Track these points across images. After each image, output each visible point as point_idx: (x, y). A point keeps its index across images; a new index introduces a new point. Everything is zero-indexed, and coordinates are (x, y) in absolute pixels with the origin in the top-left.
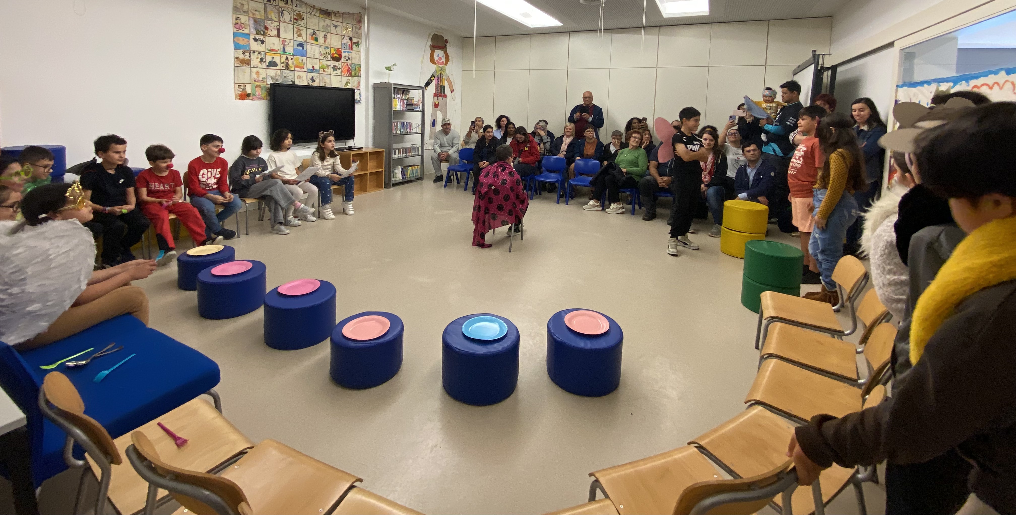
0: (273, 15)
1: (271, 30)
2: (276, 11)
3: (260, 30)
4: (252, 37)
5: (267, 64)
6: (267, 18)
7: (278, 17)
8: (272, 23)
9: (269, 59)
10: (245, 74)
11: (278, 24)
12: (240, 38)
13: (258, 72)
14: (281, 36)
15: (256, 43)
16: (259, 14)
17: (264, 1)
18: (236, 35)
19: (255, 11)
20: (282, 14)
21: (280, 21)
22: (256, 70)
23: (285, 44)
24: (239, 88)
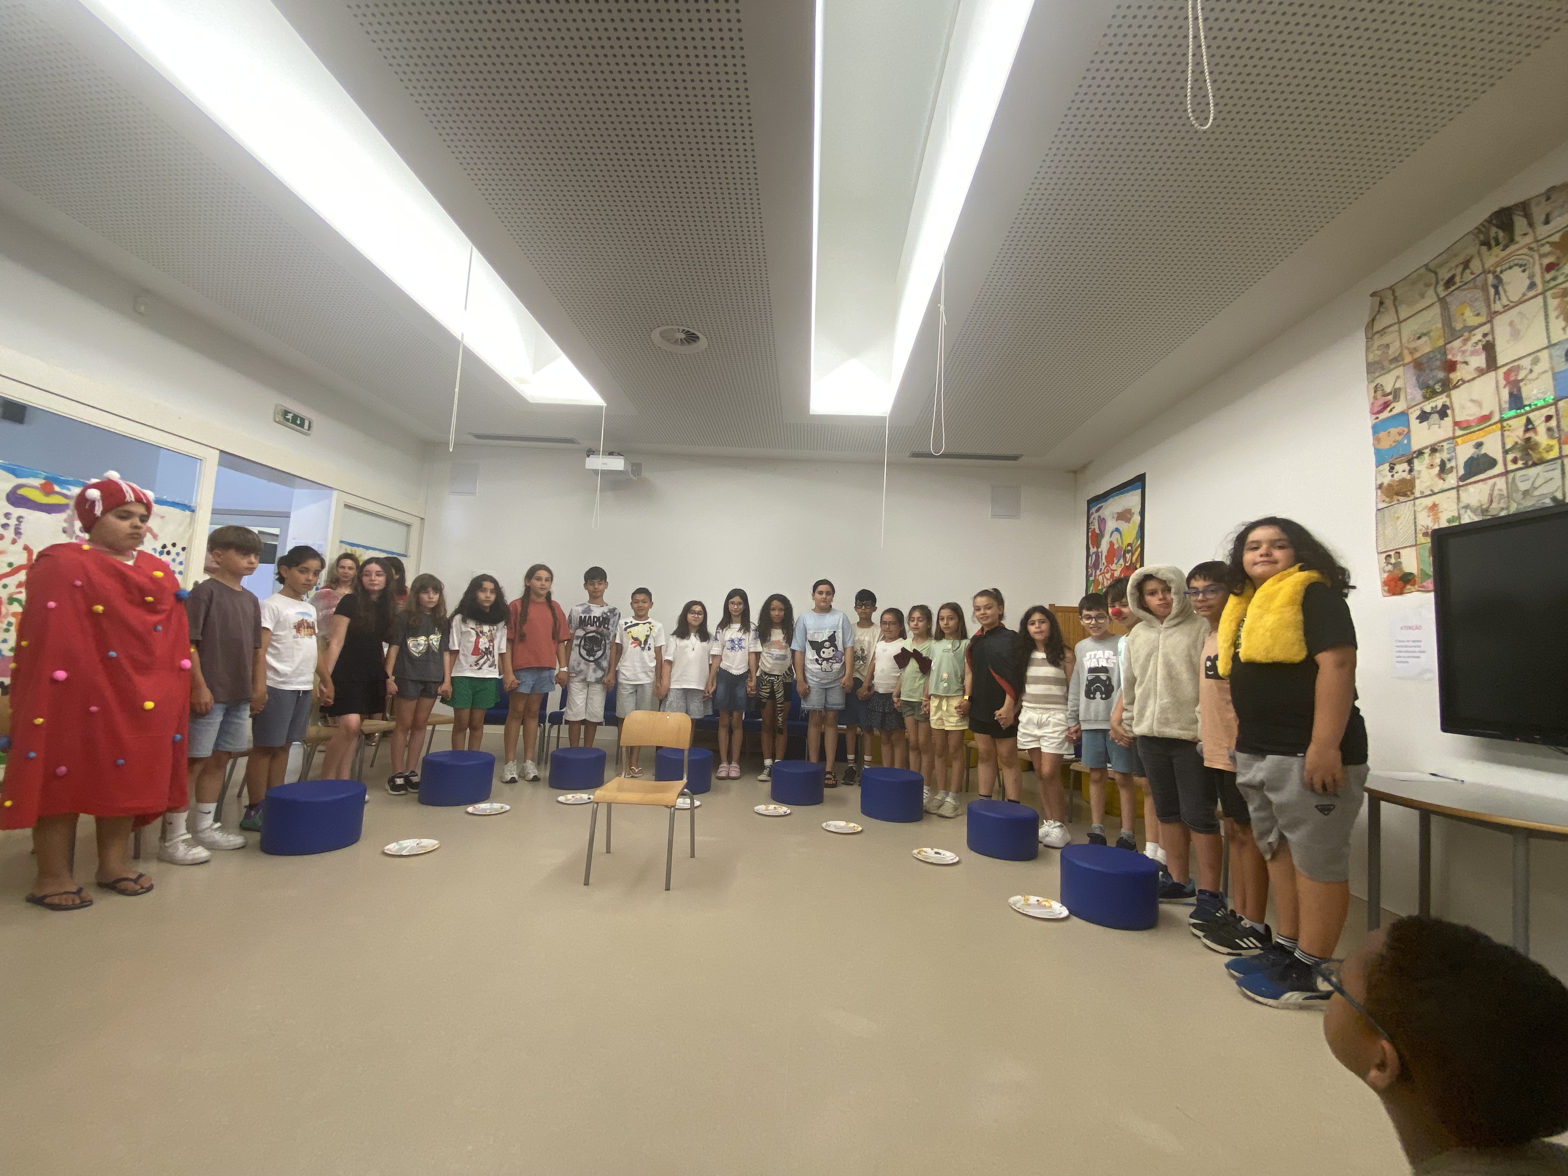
0: (1468, 313)
1: (1466, 363)
2: (1479, 294)
3: (1431, 382)
4: (1414, 413)
5: (1462, 472)
6: (1452, 333)
7: (1484, 311)
8: (1466, 341)
9: (1465, 452)
10: (1399, 522)
11: (1486, 328)
12: (1383, 435)
13: (1435, 506)
14: (1501, 361)
15: (1425, 423)
16: (1430, 338)
17: (1438, 296)
18: (1376, 429)
19: (1419, 338)
20: (1500, 288)
21: (1492, 315)
22: (1429, 501)
23: (1520, 378)
24: (1388, 563)
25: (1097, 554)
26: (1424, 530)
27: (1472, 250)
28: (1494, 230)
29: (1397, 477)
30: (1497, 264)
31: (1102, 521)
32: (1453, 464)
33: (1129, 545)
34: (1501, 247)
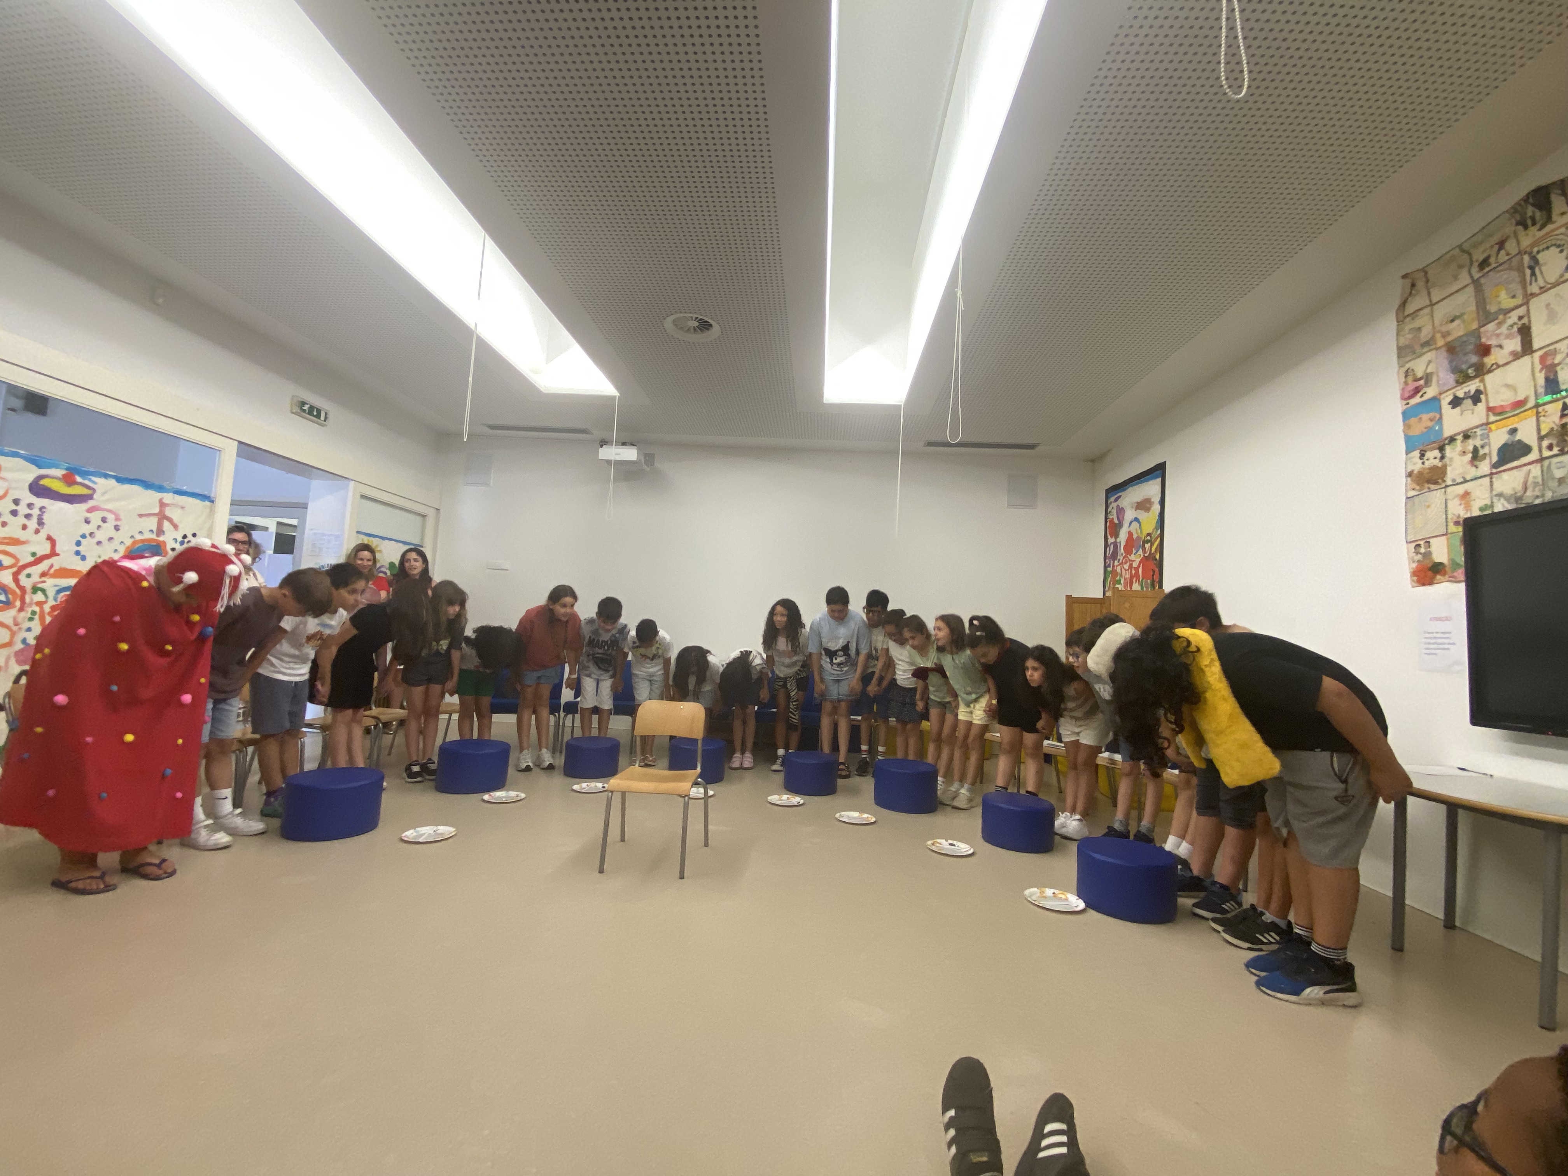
0: (1503, 296)
1: (1500, 346)
2: (1515, 274)
3: (1464, 367)
4: (1447, 398)
5: (1495, 458)
6: (1486, 316)
7: (1520, 293)
8: (1500, 324)
9: (1499, 438)
10: (1429, 511)
11: (1521, 311)
12: (1413, 420)
13: (1467, 494)
14: (1536, 345)
15: (1458, 409)
16: (1464, 321)
17: (1472, 277)
18: (1406, 415)
19: (1452, 321)
20: (1537, 270)
21: (1529, 297)
22: (1460, 489)
23: (1556, 362)
24: (1417, 553)
25: (1115, 544)
26: (1455, 519)
27: (1509, 229)
28: (1530, 211)
29: (1428, 464)
30: (1533, 245)
31: (1121, 511)
32: (1486, 450)
33: (1149, 535)
34: (1538, 226)
